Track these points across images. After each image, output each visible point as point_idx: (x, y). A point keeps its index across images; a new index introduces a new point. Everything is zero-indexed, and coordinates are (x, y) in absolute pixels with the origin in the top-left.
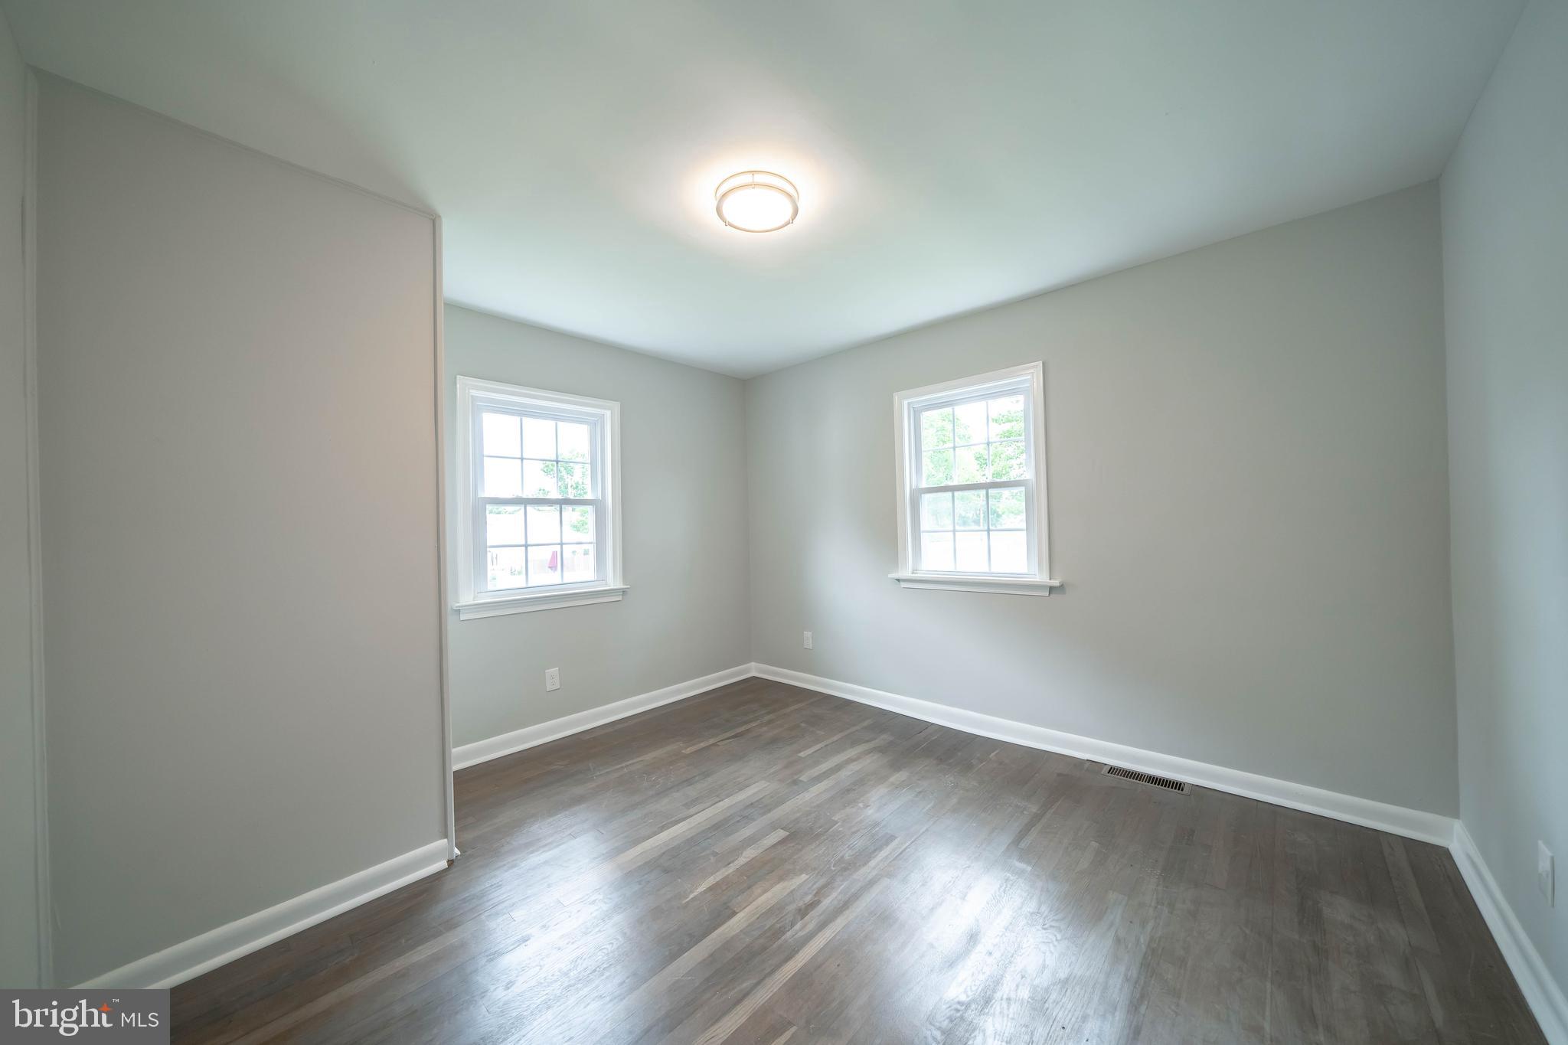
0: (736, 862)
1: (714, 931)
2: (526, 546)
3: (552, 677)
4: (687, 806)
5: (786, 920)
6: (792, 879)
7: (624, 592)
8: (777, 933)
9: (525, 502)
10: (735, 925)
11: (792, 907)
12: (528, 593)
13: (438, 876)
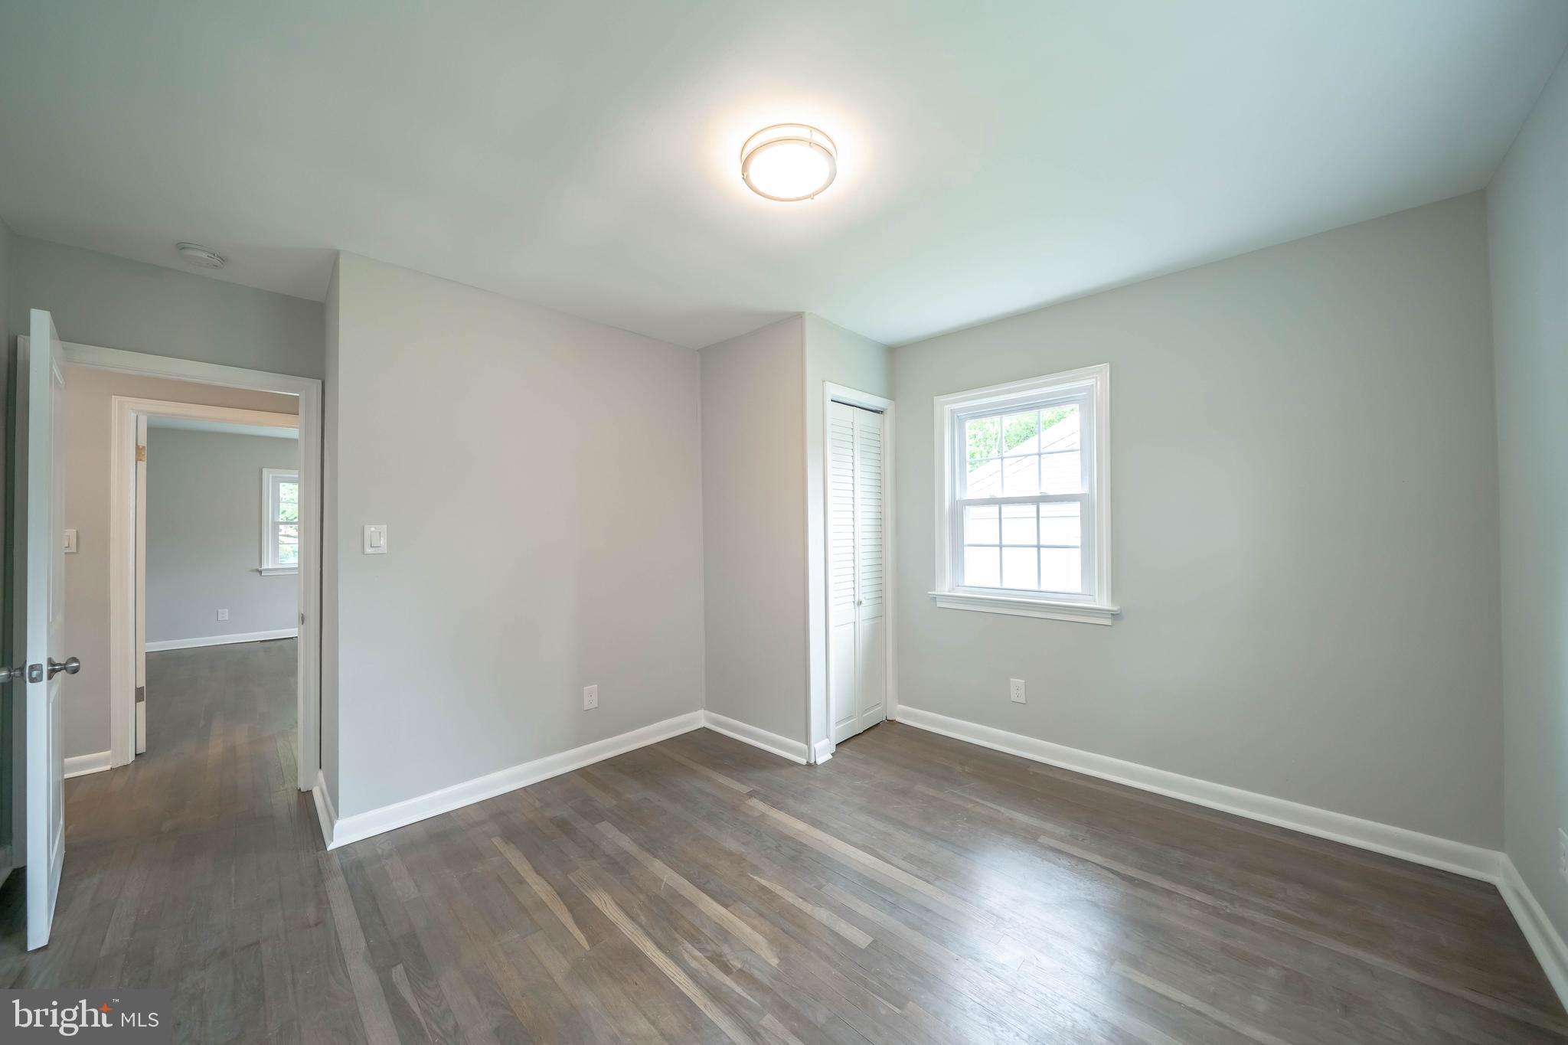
0: (805, 904)
1: (709, 896)
2: (1001, 546)
3: (1017, 689)
4: (910, 858)
5: (709, 944)
6: (772, 950)
7: (1115, 616)
8: (695, 937)
9: (1000, 502)
10: (711, 907)
11: (725, 949)
12: (1003, 595)
13: (793, 764)
